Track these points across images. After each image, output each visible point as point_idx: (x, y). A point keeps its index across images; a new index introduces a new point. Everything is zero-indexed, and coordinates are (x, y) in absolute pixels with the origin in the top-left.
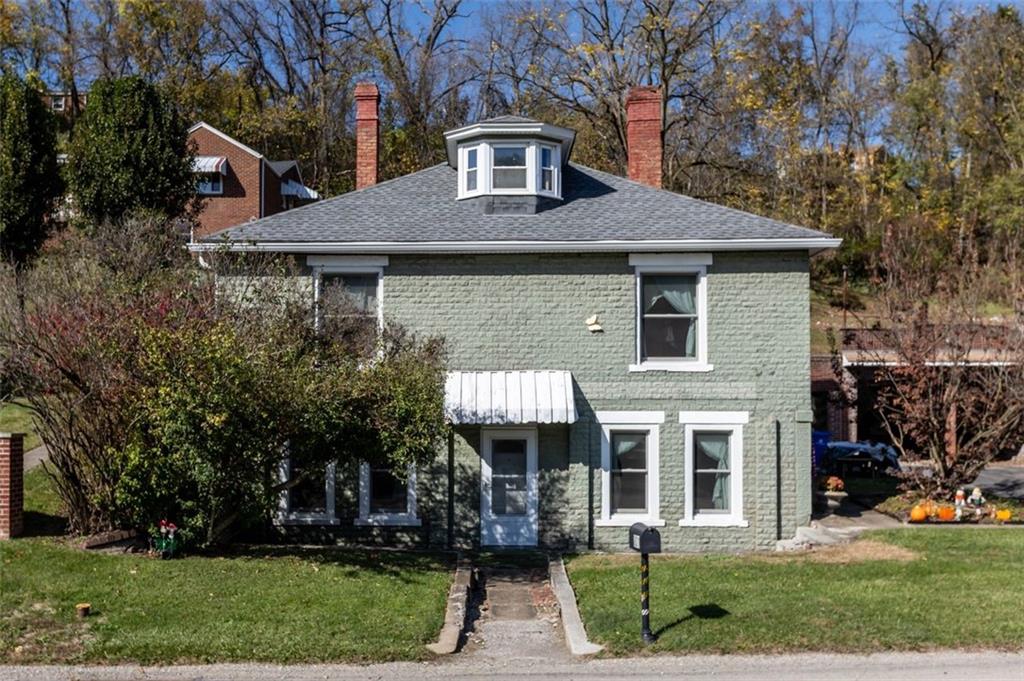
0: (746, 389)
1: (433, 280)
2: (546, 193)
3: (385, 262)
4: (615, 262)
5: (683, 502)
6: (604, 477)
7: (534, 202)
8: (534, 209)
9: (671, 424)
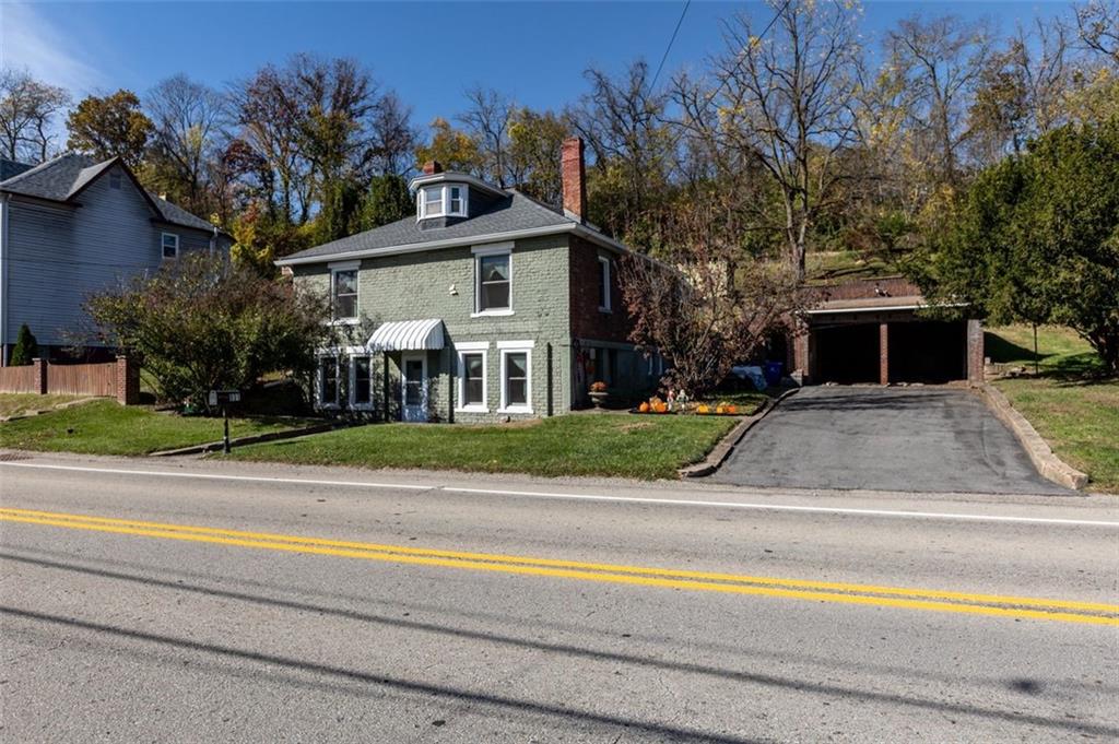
0: (532, 326)
1: (381, 271)
2: (454, 214)
3: (359, 263)
4: (463, 251)
5: (499, 398)
6: (460, 383)
7: (444, 220)
8: (444, 225)
9: (493, 349)
